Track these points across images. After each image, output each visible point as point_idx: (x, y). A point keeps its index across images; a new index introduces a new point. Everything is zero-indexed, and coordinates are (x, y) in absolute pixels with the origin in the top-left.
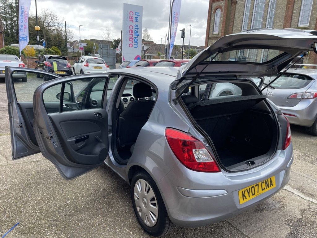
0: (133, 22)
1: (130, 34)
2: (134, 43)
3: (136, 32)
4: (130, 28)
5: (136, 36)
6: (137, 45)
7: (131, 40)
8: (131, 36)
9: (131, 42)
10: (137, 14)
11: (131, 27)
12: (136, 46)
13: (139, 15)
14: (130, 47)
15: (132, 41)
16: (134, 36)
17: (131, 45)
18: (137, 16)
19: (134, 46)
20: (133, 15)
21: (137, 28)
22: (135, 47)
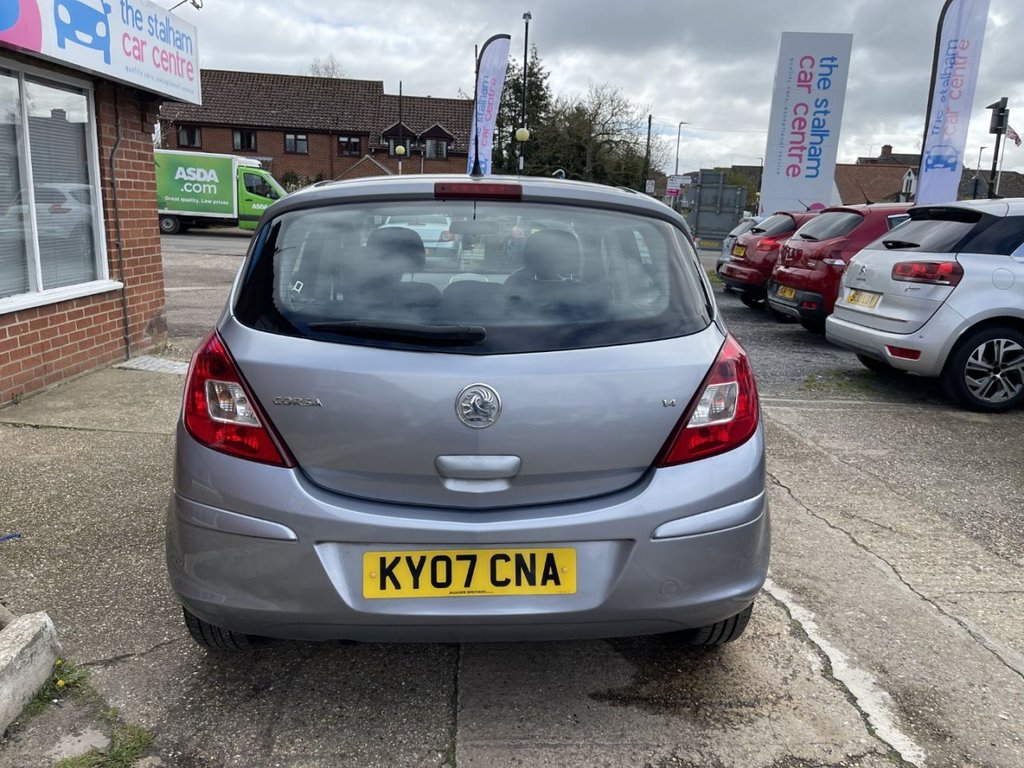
0: (809, 92)
1: (793, 133)
2: (806, 163)
3: (816, 123)
4: (796, 114)
5: (818, 139)
6: (816, 168)
7: (798, 152)
8: (798, 138)
9: (795, 161)
10: (829, 62)
11: (800, 110)
12: (814, 172)
13: (837, 66)
14: (788, 175)
15: (800, 156)
16: (809, 139)
17: (794, 170)
18: (827, 70)
19: (805, 172)
20: (811, 67)
21: (822, 109)
22: (807, 176)
